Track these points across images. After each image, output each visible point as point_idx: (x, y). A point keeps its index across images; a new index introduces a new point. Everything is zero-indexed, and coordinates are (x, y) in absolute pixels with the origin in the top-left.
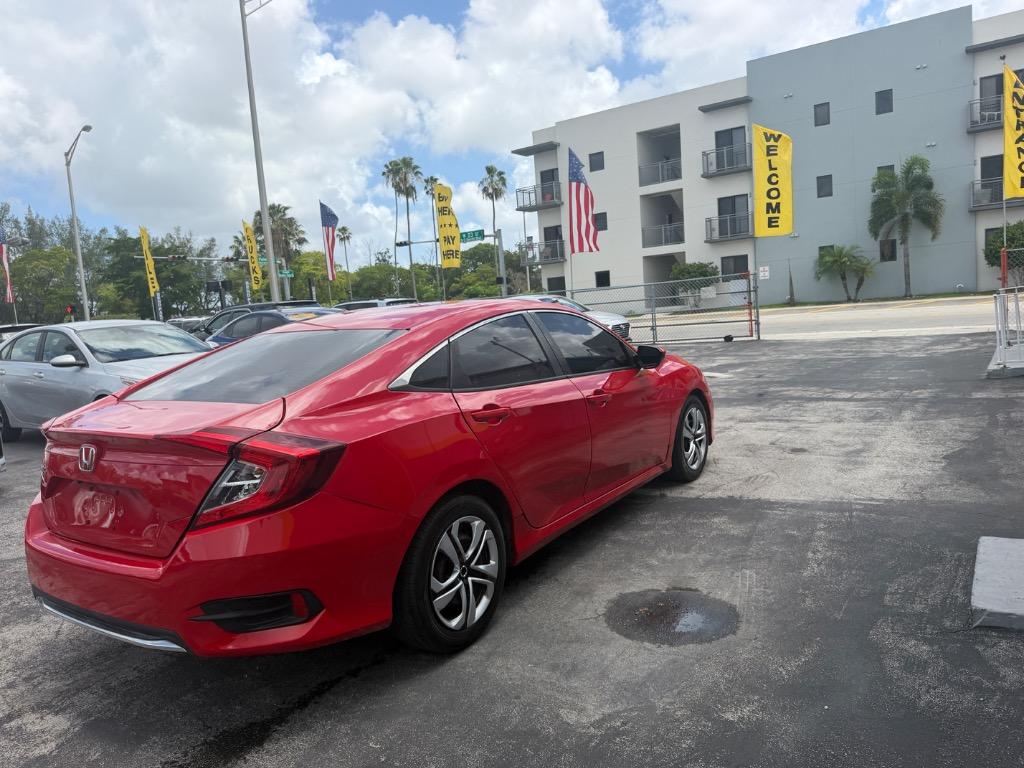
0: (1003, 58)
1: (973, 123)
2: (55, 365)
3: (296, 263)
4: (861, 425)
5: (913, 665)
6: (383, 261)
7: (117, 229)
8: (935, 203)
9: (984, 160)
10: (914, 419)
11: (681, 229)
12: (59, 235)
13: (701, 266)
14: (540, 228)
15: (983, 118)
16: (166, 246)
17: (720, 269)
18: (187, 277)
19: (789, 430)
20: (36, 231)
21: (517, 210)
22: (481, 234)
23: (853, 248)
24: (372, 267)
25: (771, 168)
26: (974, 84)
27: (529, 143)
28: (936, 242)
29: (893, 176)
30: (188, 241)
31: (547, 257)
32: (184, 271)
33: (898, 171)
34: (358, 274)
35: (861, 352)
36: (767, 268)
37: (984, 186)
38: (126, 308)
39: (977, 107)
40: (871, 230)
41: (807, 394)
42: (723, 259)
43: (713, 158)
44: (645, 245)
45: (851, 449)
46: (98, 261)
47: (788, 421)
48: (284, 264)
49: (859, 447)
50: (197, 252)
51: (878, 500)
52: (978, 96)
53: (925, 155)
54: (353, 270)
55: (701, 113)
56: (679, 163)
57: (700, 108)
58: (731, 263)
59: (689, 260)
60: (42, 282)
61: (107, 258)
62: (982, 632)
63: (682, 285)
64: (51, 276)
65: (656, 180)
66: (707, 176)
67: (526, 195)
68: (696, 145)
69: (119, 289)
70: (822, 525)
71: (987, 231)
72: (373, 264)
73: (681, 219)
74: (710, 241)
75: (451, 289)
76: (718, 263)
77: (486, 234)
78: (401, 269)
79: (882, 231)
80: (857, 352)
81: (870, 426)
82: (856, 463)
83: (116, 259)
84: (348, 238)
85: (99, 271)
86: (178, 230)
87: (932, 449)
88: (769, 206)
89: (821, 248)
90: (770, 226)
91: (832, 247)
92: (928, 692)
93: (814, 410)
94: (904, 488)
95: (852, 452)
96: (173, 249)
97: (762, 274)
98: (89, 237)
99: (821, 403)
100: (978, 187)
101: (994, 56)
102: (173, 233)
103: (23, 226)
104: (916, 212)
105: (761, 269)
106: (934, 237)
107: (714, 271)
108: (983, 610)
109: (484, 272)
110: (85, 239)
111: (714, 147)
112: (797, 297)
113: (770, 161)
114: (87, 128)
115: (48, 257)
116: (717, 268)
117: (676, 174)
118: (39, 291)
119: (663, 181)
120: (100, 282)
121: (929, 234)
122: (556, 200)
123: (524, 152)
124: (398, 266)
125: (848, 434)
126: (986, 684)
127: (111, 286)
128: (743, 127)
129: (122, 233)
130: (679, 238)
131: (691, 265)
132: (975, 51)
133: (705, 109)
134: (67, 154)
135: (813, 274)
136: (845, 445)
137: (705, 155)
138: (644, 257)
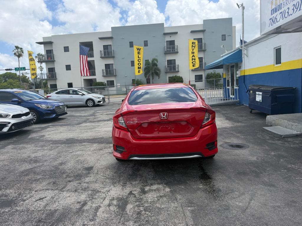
0: (171, 37)
1: (165, 51)
8: (159, 70)
9: (167, 60)
11: (95, 72)
13: (101, 83)
14: (47, 68)
15: (167, 51)
17: (107, 84)
21: (38, 62)
22: (24, 68)
23: (141, 80)
25: (138, 58)
26: (165, 42)
27: (42, 41)
28: (159, 80)
29: (149, 62)
31: (49, 78)
33: (150, 61)
37: (168, 67)
39: (166, 47)
40: (145, 76)
42: (107, 81)
43: (103, 52)
52: (166, 45)
53: (156, 58)
56: (93, 53)
58: (109, 83)
59: (98, 81)
63: (96, 88)
66: (101, 57)
68: (98, 48)
71: (169, 77)
73: (95, 69)
74: (104, 76)
76: (106, 82)
79: (147, 76)
88: (138, 67)
89: (133, 80)
90: (139, 73)
100: (167, 67)
101: (169, 36)
104: (155, 72)
105: (118, 84)
106: (159, 78)
107: (105, 85)
111: (103, 49)
113: (138, 56)
116: (106, 84)
117: (92, 56)
121: (158, 77)
122: (52, 60)
123: (40, 43)
128: (111, 45)
130: (94, 74)
132: (165, 34)
133: (100, 39)
137: (101, 51)
138: (84, 79)
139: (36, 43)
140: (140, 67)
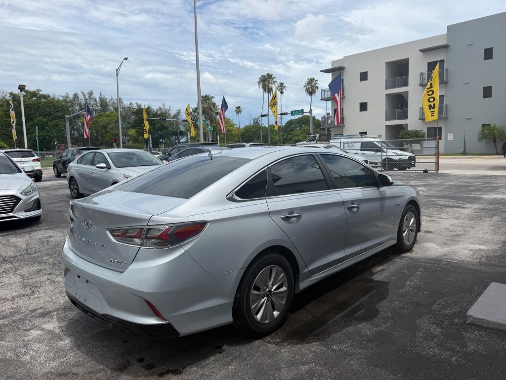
2: (97, 167)
3: (215, 123)
4: (469, 222)
5: (429, 337)
6: (256, 123)
7: (137, 104)
10: (498, 221)
11: (407, 112)
12: (113, 106)
13: (416, 132)
14: (332, 110)
16: (159, 113)
17: (426, 134)
18: (167, 128)
19: (430, 221)
20: (104, 104)
21: (321, 100)
22: (302, 111)
24: (251, 126)
27: (330, 67)
30: (169, 111)
32: (166, 125)
34: (244, 129)
35: (489, 183)
36: (452, 134)
38: (140, 140)
41: (447, 203)
42: (428, 128)
43: (426, 76)
44: (387, 120)
45: (455, 233)
46: (129, 118)
47: (431, 217)
48: (209, 124)
49: (460, 233)
50: (172, 116)
51: (456, 260)
54: (241, 127)
55: (421, 53)
56: (407, 78)
57: (420, 51)
58: (432, 132)
59: (410, 128)
60: (105, 127)
61: (133, 117)
62: (469, 326)
64: (109, 124)
65: (394, 87)
66: (422, 85)
67: (326, 93)
68: (417, 67)
69: (137, 132)
70: (421, 269)
72: (252, 124)
73: (407, 107)
74: (422, 119)
75: (288, 138)
76: (425, 131)
77: (304, 111)
78: (264, 127)
80: (486, 183)
81: (473, 223)
82: (454, 241)
83: (137, 118)
84: (240, 112)
85: (129, 123)
86: (164, 105)
87: (498, 238)
89: (483, 125)
91: (489, 125)
92: (429, 349)
93: (447, 212)
94: (473, 255)
95: (455, 235)
96: (162, 115)
97: (449, 137)
98: (125, 108)
99: (453, 209)
102: (162, 106)
103: (98, 101)
105: (449, 135)
107: (423, 136)
108: (471, 316)
109: (305, 130)
110: (124, 109)
111: (426, 70)
112: (467, 150)
114: (126, 59)
115: (108, 116)
117: (405, 84)
118: (103, 131)
119: (399, 87)
120: (129, 128)
123: (327, 71)
124: (263, 125)
125: (458, 226)
126: (458, 348)
127: (134, 131)
128: (443, 60)
129: (139, 106)
130: (405, 117)
131: (410, 131)
133: (423, 51)
134: (117, 70)
135: (477, 139)
136: (453, 231)
137: (421, 74)
138: (386, 126)
139: (322, 71)
140: (434, 105)
